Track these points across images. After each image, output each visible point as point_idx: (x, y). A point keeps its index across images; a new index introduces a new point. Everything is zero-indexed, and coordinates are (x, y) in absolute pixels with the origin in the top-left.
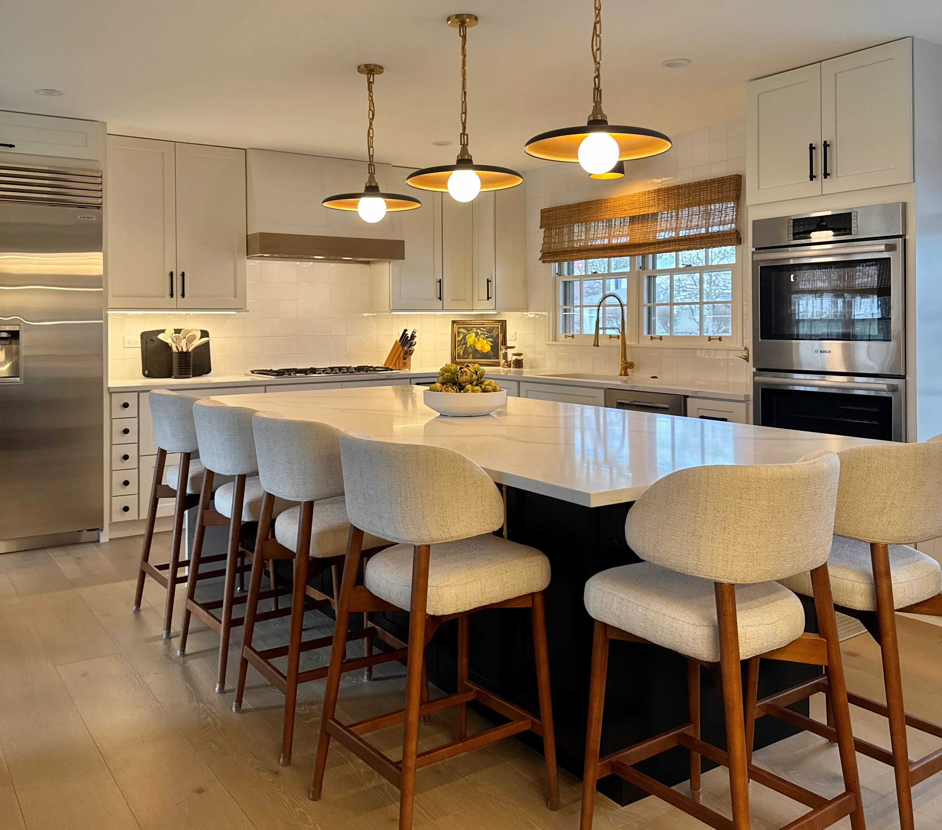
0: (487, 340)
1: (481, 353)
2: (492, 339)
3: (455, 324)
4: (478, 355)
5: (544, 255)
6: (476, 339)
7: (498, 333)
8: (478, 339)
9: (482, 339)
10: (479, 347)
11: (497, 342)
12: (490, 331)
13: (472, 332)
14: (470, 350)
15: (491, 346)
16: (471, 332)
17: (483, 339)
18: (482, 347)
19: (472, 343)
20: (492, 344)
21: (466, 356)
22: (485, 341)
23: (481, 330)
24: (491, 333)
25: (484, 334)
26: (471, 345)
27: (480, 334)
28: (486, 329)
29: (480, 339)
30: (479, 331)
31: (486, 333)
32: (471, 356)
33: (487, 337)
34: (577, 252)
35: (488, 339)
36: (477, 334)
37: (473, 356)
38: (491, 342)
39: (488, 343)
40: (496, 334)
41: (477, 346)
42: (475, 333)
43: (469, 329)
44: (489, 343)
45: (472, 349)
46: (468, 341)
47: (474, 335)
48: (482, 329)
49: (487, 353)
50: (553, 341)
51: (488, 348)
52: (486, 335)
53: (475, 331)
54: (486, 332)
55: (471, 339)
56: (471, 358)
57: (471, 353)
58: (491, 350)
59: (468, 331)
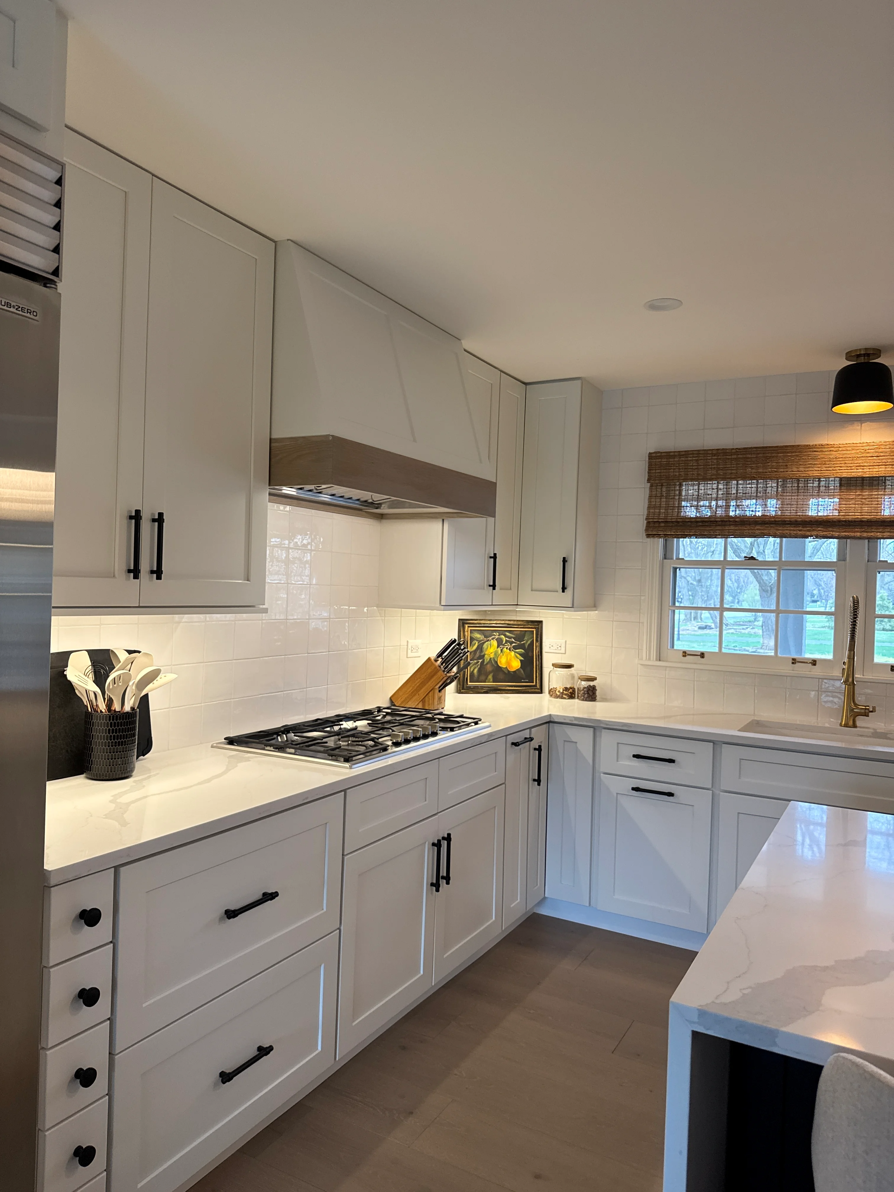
0: (515, 652)
1: (507, 672)
2: (523, 651)
3: (466, 626)
4: (501, 676)
5: (652, 525)
6: (499, 649)
7: (533, 640)
8: (502, 650)
9: (508, 651)
10: (503, 662)
11: (530, 654)
12: (519, 637)
13: (493, 639)
14: (489, 668)
15: (521, 661)
16: (490, 638)
17: (510, 649)
18: (508, 662)
19: (492, 656)
20: (523, 659)
21: (482, 678)
22: (513, 653)
23: (506, 636)
24: (520, 642)
25: (511, 643)
26: (491, 658)
27: (504, 642)
28: (514, 634)
29: (505, 649)
30: (503, 636)
31: (513, 640)
32: (490, 677)
33: (515, 648)
34: (736, 525)
35: (517, 651)
36: (500, 642)
37: (493, 677)
38: (520, 655)
39: (517, 657)
40: (529, 642)
41: (500, 662)
42: (496, 640)
43: (487, 634)
44: (518, 655)
45: (493, 665)
46: (486, 653)
47: (495, 643)
48: (508, 634)
49: (514, 672)
50: (656, 660)
51: (516, 664)
52: (514, 644)
53: (497, 637)
54: (514, 638)
55: (491, 649)
56: (491, 680)
57: (490, 673)
58: (521, 667)
59: (485, 637)
